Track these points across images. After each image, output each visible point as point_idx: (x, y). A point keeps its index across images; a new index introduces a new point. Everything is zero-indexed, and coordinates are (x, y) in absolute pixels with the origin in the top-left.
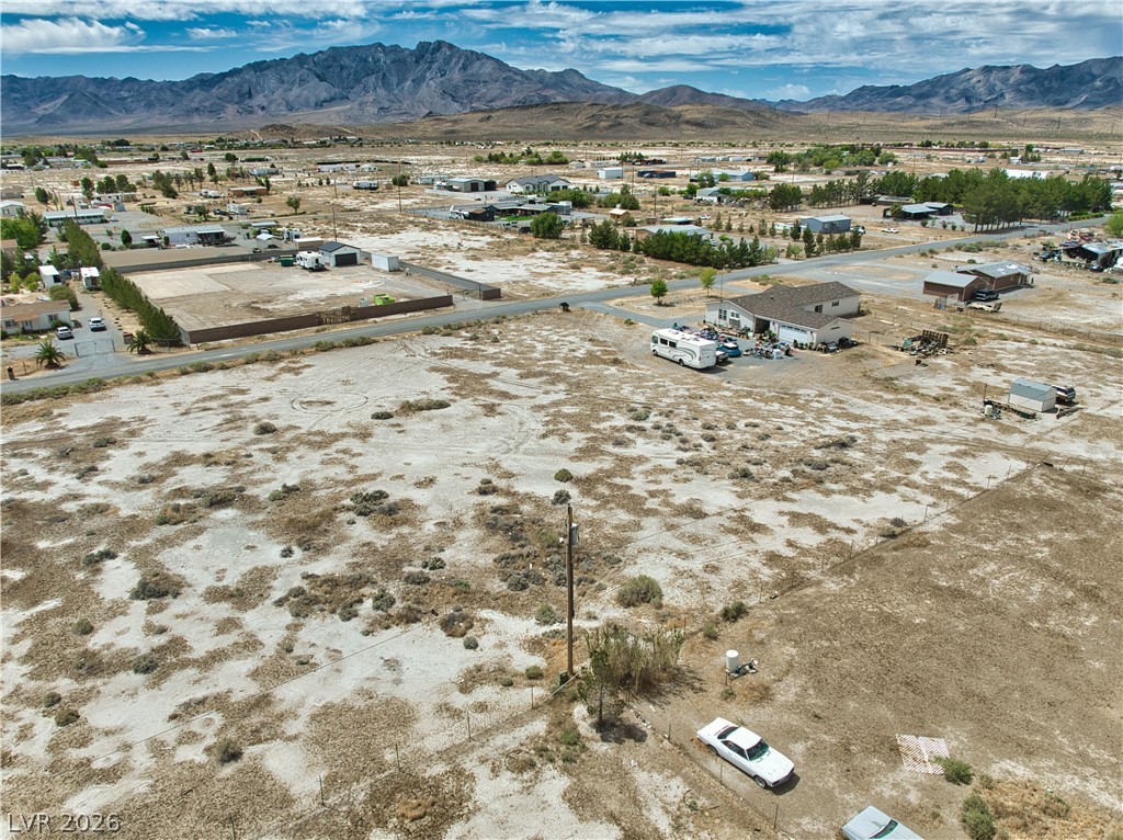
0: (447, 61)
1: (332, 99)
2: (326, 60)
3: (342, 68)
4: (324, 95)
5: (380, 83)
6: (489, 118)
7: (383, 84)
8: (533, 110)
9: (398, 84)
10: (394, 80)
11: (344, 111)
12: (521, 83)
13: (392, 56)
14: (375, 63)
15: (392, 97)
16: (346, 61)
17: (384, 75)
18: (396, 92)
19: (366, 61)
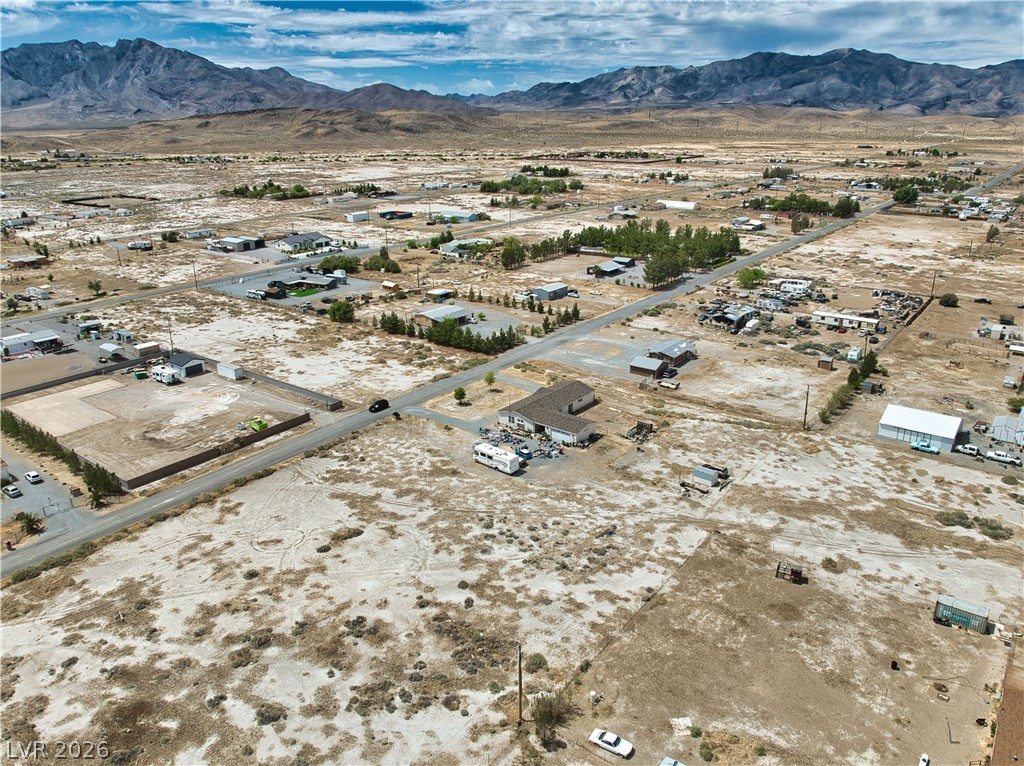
0: (151, 59)
1: (30, 98)
2: (19, 57)
3: (37, 65)
4: (20, 94)
5: (81, 81)
6: (207, 124)
7: (85, 81)
8: (250, 116)
9: (101, 82)
10: (96, 78)
11: (45, 110)
12: (229, 81)
13: (90, 53)
14: (73, 60)
15: (96, 95)
16: (40, 58)
17: (84, 72)
18: (99, 89)
19: (63, 57)
